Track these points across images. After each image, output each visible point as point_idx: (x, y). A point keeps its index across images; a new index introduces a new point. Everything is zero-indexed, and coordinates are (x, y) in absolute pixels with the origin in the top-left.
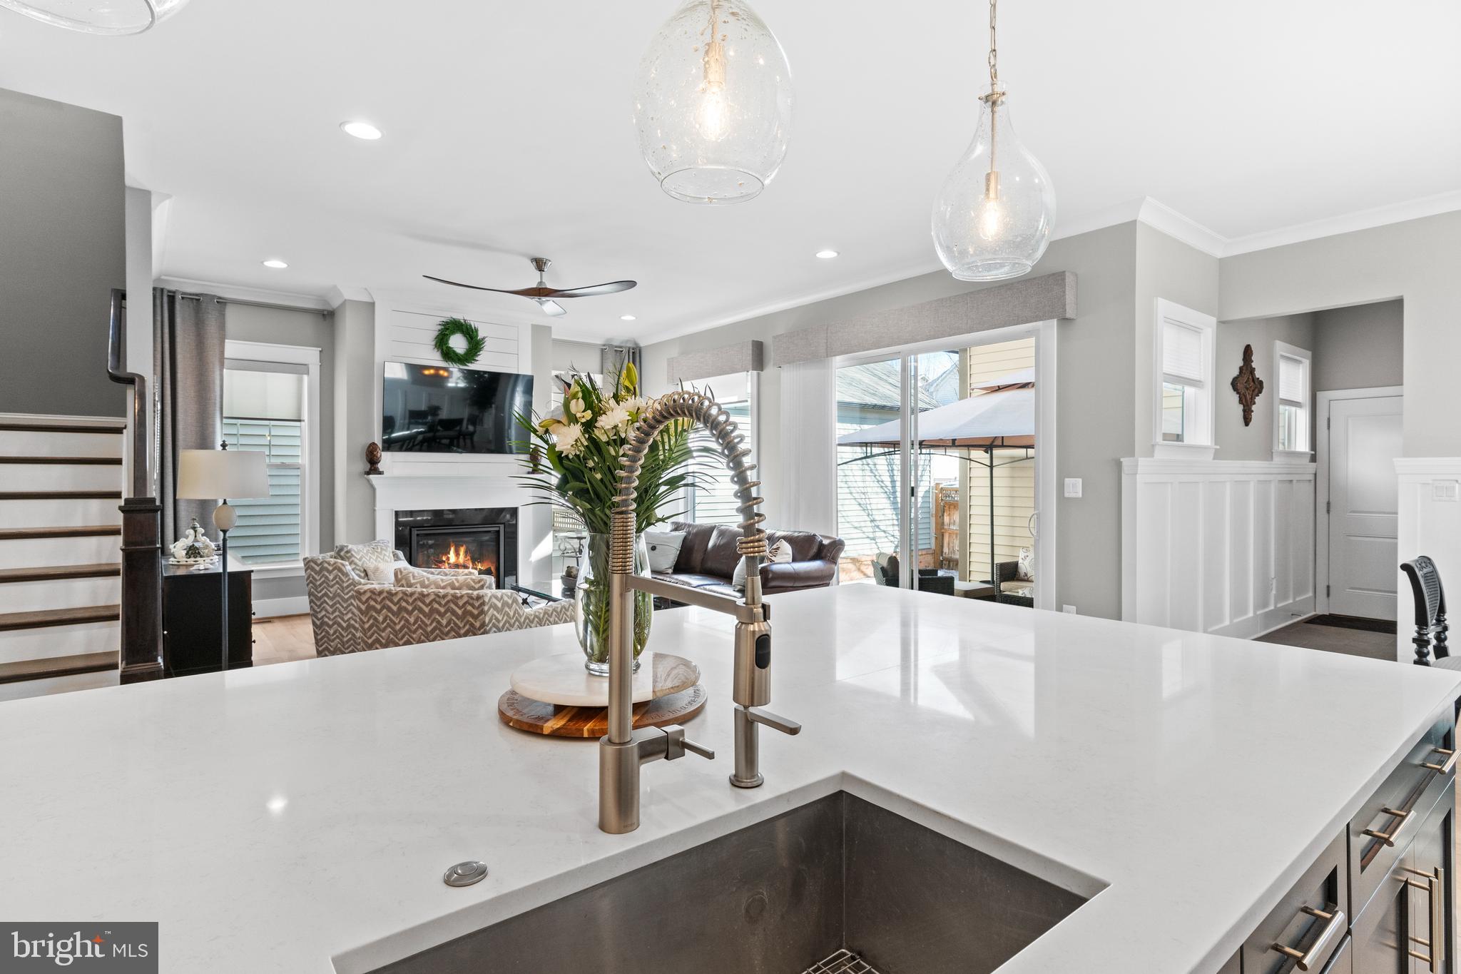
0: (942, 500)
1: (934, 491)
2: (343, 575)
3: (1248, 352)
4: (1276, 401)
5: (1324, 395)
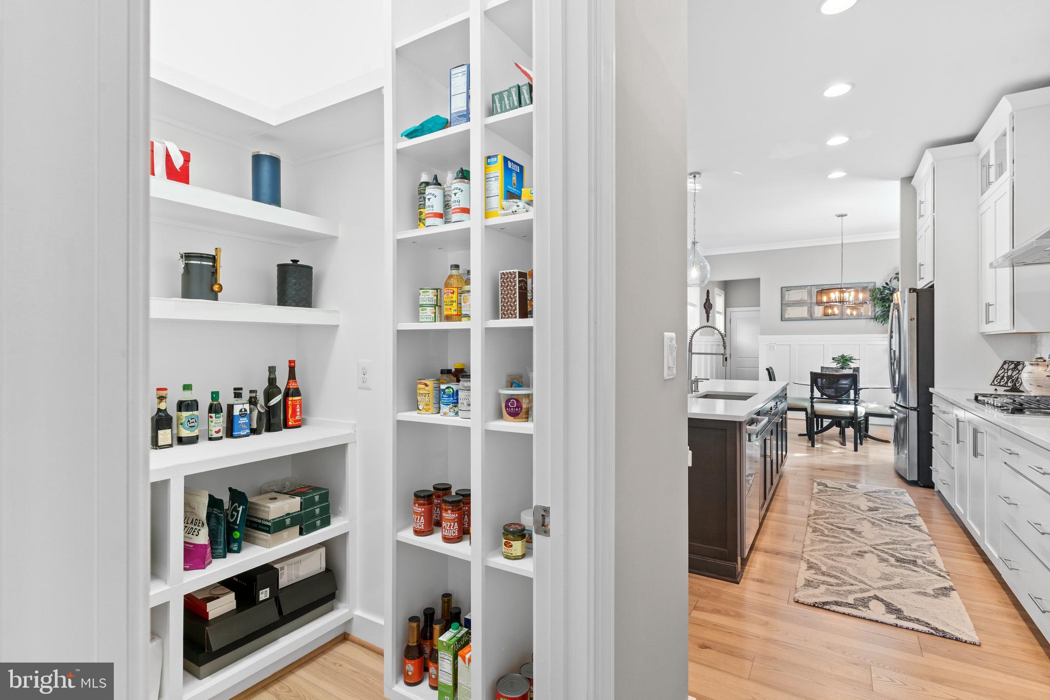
3: (708, 292)
4: (716, 312)
5: (728, 310)
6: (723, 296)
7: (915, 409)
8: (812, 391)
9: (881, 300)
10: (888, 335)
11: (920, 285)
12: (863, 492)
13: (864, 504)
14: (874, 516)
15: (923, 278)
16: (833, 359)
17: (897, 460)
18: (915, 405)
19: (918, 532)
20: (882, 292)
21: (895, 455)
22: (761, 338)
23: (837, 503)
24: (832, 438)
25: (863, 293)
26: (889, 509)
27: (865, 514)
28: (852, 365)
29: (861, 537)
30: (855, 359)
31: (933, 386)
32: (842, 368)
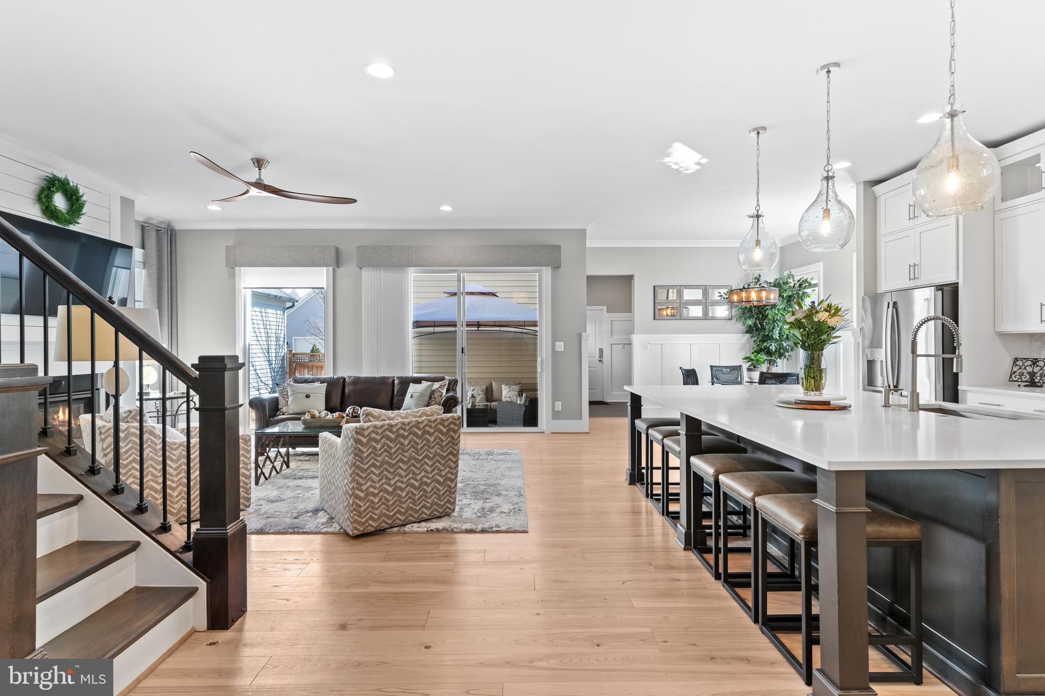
1: (288, 356)
2: (155, 438)
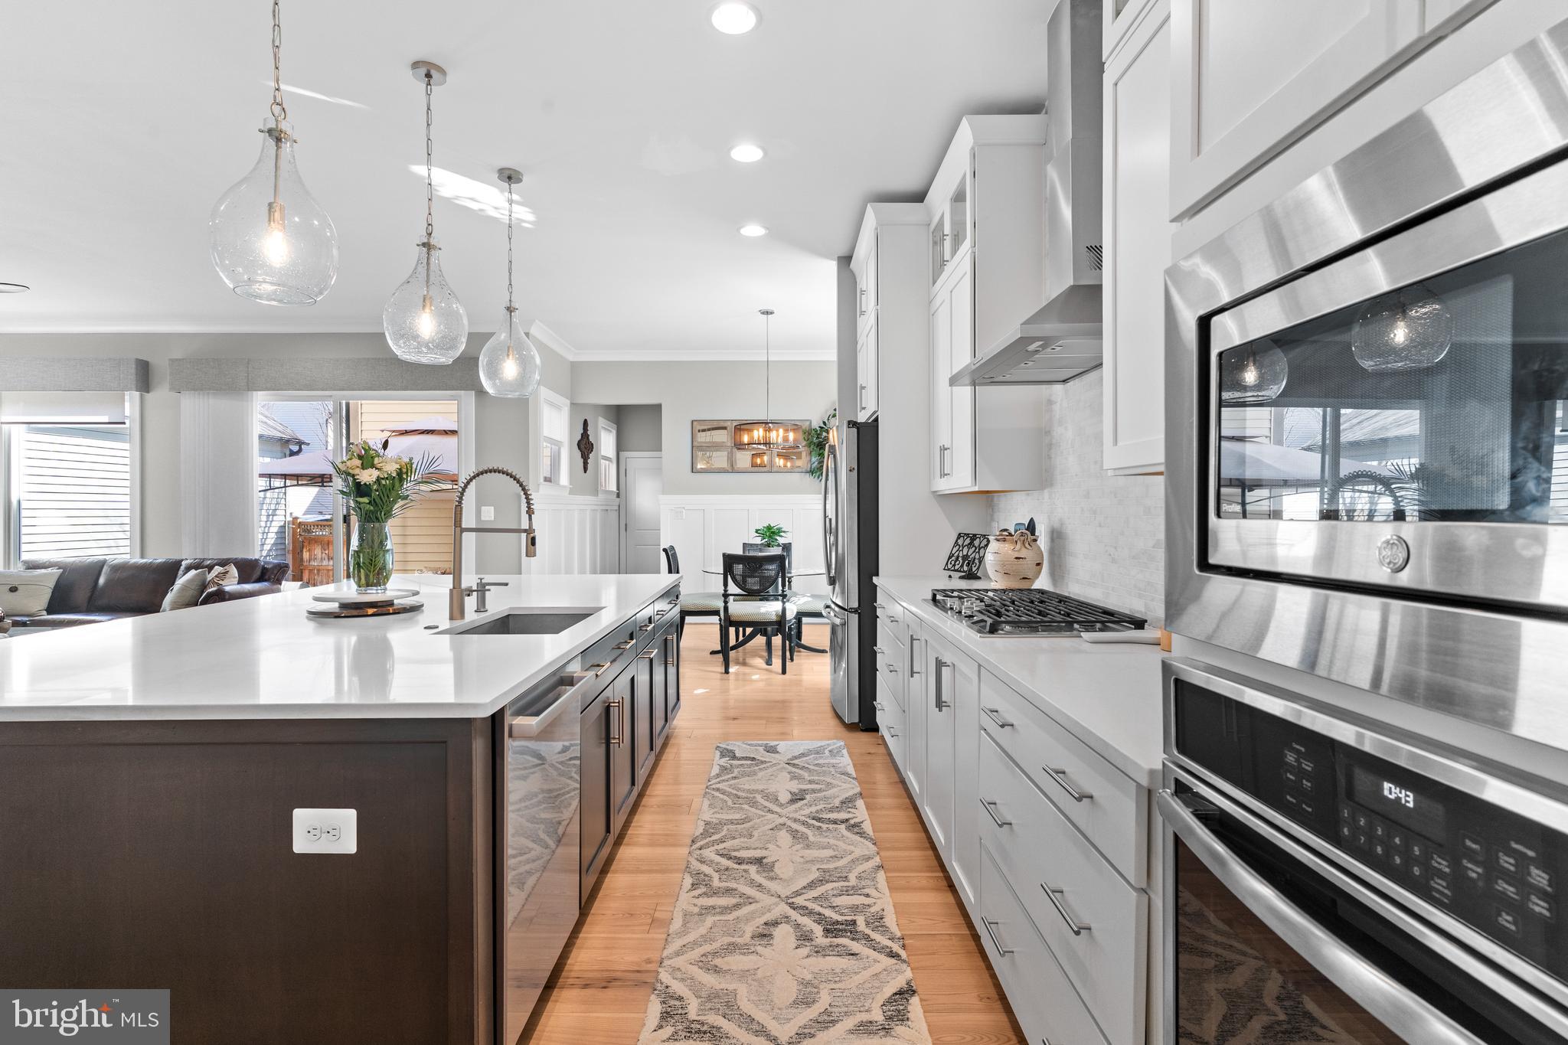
0: (300, 535)
1: (291, 526)
3: (585, 423)
4: (600, 457)
5: (623, 454)
6: (614, 432)
7: (855, 611)
8: (726, 584)
9: (818, 446)
10: (822, 496)
11: (862, 417)
12: (785, 760)
13: (784, 787)
14: (797, 816)
15: (864, 408)
16: (757, 531)
17: (834, 681)
18: (856, 605)
19: (857, 838)
20: (819, 434)
21: (831, 675)
22: (664, 498)
23: (744, 795)
24: (755, 654)
25: (794, 432)
26: (820, 791)
27: (784, 812)
28: (781, 541)
29: (772, 879)
30: (784, 532)
31: (877, 575)
32: (769, 545)
